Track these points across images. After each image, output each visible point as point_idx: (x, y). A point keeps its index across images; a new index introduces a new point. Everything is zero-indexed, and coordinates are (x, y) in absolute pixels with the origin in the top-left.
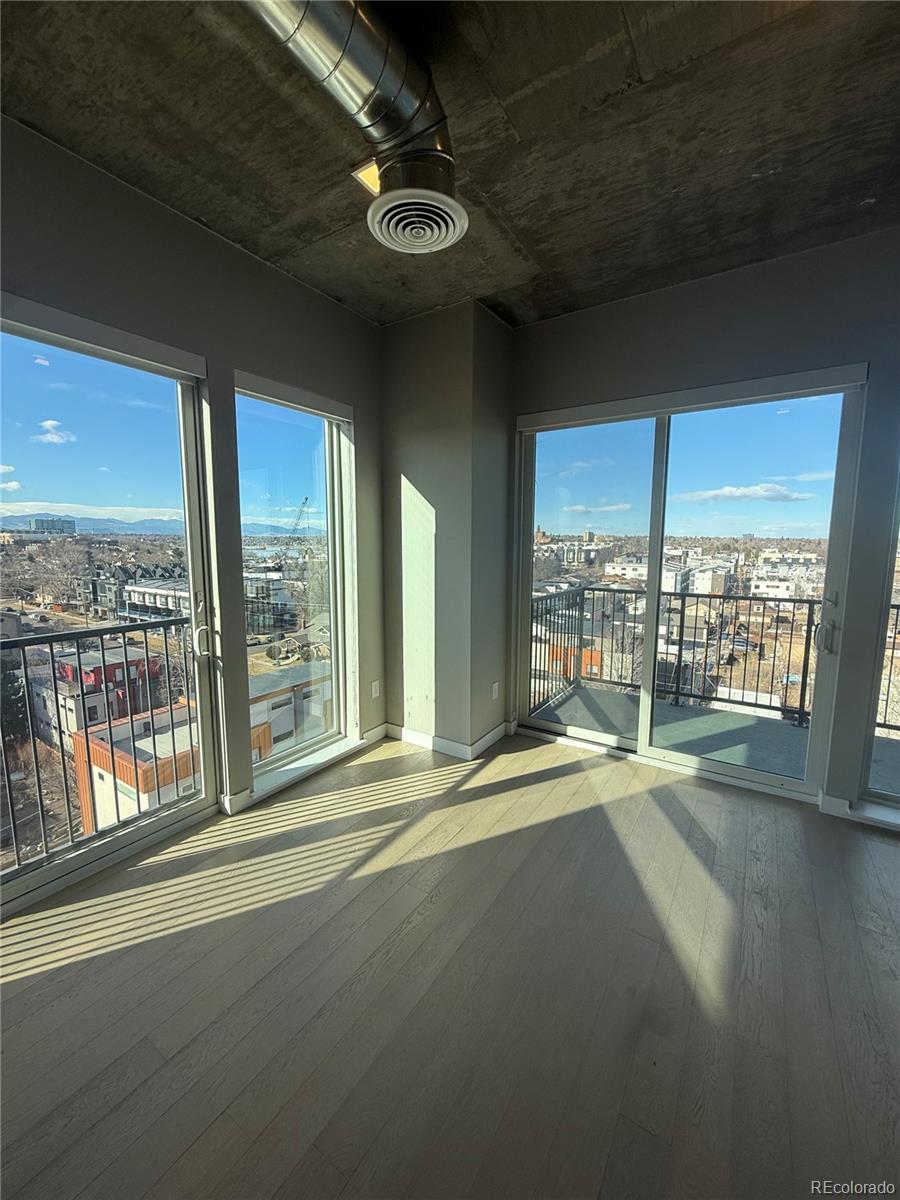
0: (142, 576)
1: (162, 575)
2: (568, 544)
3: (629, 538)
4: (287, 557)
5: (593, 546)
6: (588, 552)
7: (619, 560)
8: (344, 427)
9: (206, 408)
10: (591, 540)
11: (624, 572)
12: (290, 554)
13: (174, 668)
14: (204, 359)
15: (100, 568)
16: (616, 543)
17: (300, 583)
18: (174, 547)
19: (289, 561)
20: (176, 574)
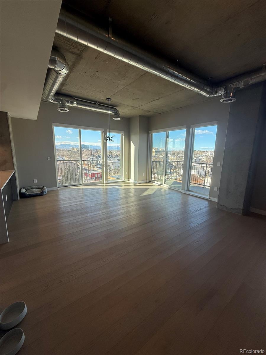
15: (93, 155)
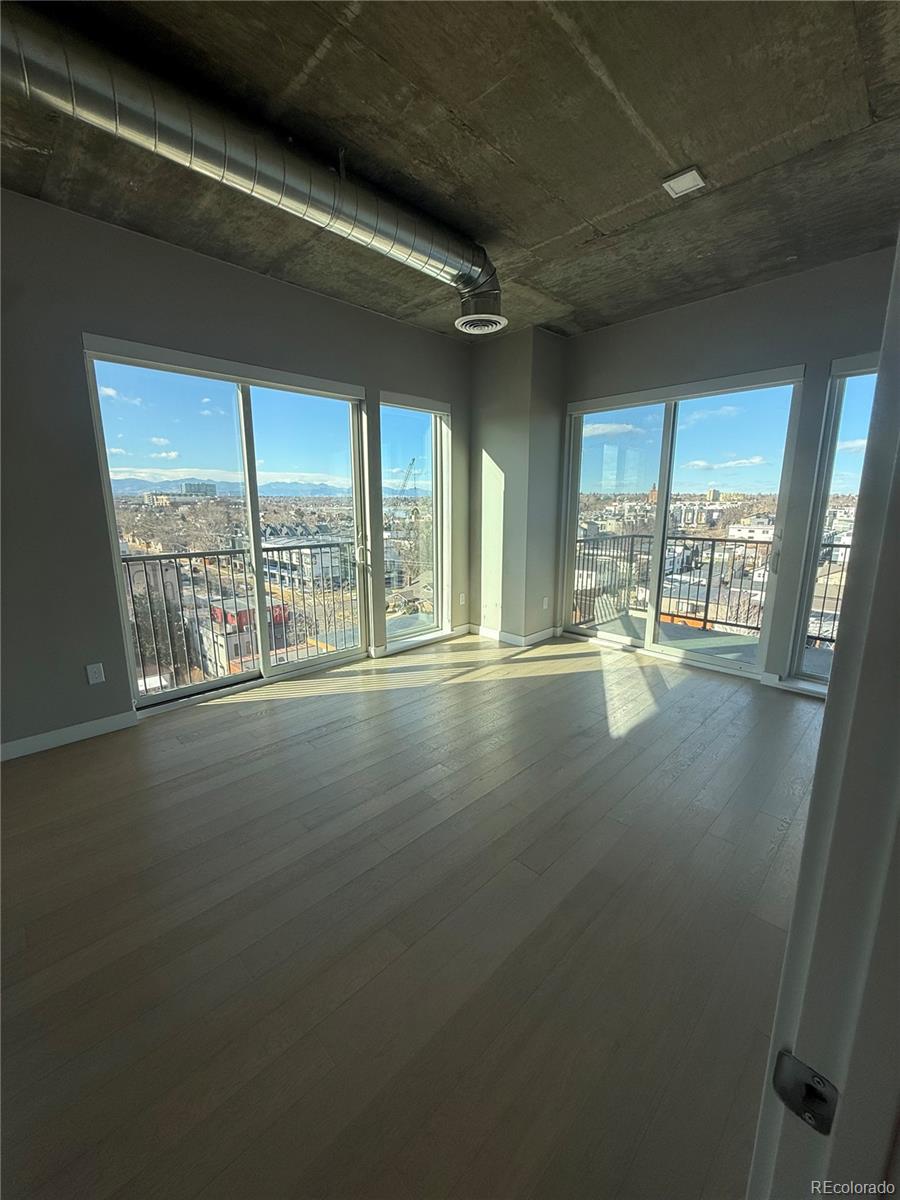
0: (271, 534)
1: (287, 534)
2: (687, 503)
3: (763, 496)
4: (395, 518)
5: (717, 506)
6: (710, 512)
7: (747, 521)
8: (444, 418)
9: (365, 417)
10: (716, 499)
11: (751, 534)
12: (397, 514)
13: (300, 615)
14: (363, 388)
16: (747, 502)
17: (406, 542)
18: (296, 508)
19: (396, 521)
20: (298, 533)
